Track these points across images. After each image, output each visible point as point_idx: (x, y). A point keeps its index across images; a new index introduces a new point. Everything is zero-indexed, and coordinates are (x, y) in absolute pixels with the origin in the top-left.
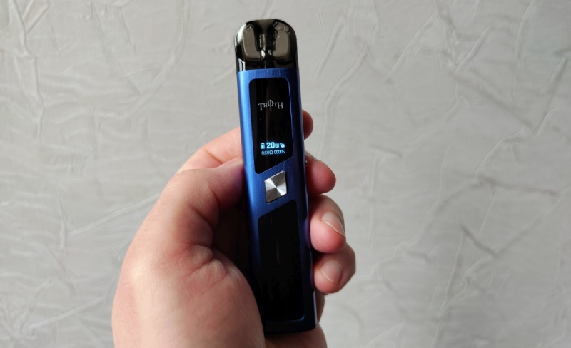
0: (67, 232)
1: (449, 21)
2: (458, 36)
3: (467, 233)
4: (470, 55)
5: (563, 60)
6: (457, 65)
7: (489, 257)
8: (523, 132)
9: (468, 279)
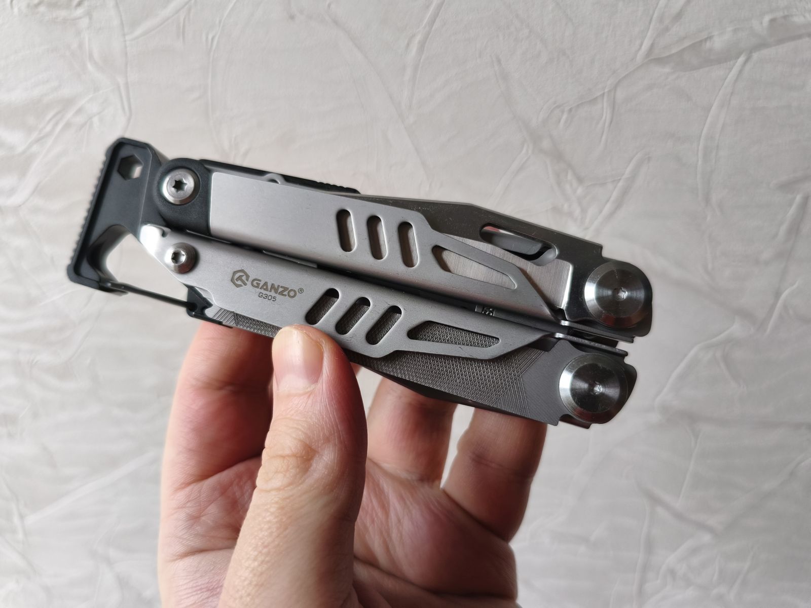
0: (22, 517)
1: (557, 156)
2: (580, 180)
3: (655, 500)
4: (608, 208)
5: (799, 198)
6: (587, 229)
7: (706, 538)
8: (737, 329)
9: (672, 572)
